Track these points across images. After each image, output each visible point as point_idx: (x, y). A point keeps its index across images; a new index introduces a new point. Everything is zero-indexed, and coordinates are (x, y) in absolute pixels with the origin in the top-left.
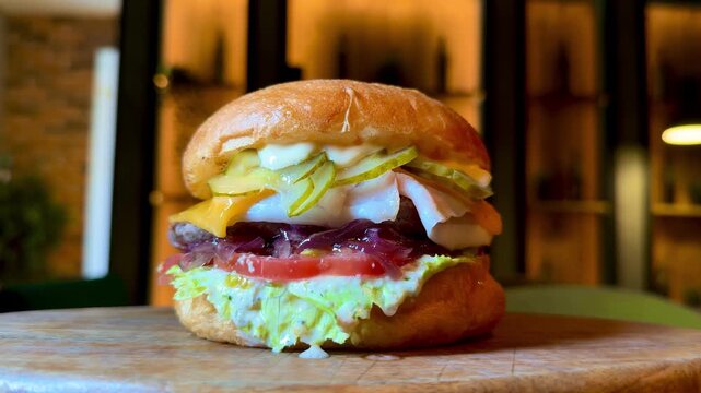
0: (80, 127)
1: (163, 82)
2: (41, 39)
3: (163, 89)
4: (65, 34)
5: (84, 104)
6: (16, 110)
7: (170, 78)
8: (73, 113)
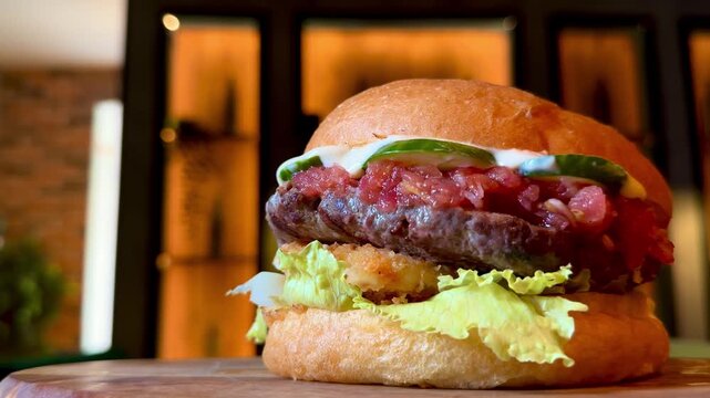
0: (77, 188)
1: (170, 136)
2: (37, 94)
3: (170, 143)
4: (63, 88)
5: (80, 161)
6: (11, 170)
7: (177, 131)
8: (71, 173)
